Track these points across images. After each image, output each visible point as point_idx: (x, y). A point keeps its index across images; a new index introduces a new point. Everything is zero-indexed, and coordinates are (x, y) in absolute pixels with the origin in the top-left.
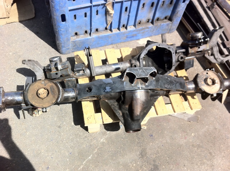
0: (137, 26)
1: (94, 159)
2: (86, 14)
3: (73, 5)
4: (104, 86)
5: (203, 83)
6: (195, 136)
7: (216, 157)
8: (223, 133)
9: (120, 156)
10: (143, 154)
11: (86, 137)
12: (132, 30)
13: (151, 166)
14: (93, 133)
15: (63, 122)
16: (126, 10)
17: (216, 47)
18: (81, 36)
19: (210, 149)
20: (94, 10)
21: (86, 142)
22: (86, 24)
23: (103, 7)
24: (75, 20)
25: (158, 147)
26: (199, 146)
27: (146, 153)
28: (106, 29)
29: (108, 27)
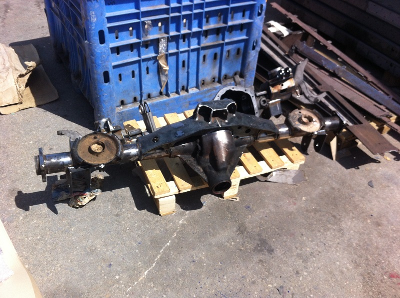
0: (200, 87)
1: (175, 244)
2: (133, 72)
3: (117, 60)
4: (175, 131)
5: (297, 123)
6: (307, 200)
7: (343, 219)
8: (345, 192)
9: (210, 235)
10: (242, 230)
11: (157, 221)
12: (194, 92)
13: (256, 242)
14: (166, 215)
15: (121, 209)
16: (184, 66)
17: (303, 84)
18: (129, 105)
19: (331, 212)
20: (144, 65)
21: (159, 227)
22: (134, 87)
23: (154, 63)
24: (121, 82)
25: (261, 219)
26: (316, 211)
27: (246, 228)
28: (161, 93)
29: (163, 90)
